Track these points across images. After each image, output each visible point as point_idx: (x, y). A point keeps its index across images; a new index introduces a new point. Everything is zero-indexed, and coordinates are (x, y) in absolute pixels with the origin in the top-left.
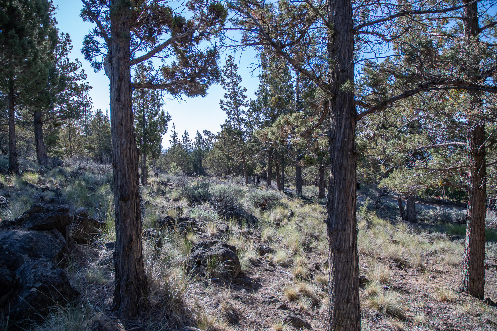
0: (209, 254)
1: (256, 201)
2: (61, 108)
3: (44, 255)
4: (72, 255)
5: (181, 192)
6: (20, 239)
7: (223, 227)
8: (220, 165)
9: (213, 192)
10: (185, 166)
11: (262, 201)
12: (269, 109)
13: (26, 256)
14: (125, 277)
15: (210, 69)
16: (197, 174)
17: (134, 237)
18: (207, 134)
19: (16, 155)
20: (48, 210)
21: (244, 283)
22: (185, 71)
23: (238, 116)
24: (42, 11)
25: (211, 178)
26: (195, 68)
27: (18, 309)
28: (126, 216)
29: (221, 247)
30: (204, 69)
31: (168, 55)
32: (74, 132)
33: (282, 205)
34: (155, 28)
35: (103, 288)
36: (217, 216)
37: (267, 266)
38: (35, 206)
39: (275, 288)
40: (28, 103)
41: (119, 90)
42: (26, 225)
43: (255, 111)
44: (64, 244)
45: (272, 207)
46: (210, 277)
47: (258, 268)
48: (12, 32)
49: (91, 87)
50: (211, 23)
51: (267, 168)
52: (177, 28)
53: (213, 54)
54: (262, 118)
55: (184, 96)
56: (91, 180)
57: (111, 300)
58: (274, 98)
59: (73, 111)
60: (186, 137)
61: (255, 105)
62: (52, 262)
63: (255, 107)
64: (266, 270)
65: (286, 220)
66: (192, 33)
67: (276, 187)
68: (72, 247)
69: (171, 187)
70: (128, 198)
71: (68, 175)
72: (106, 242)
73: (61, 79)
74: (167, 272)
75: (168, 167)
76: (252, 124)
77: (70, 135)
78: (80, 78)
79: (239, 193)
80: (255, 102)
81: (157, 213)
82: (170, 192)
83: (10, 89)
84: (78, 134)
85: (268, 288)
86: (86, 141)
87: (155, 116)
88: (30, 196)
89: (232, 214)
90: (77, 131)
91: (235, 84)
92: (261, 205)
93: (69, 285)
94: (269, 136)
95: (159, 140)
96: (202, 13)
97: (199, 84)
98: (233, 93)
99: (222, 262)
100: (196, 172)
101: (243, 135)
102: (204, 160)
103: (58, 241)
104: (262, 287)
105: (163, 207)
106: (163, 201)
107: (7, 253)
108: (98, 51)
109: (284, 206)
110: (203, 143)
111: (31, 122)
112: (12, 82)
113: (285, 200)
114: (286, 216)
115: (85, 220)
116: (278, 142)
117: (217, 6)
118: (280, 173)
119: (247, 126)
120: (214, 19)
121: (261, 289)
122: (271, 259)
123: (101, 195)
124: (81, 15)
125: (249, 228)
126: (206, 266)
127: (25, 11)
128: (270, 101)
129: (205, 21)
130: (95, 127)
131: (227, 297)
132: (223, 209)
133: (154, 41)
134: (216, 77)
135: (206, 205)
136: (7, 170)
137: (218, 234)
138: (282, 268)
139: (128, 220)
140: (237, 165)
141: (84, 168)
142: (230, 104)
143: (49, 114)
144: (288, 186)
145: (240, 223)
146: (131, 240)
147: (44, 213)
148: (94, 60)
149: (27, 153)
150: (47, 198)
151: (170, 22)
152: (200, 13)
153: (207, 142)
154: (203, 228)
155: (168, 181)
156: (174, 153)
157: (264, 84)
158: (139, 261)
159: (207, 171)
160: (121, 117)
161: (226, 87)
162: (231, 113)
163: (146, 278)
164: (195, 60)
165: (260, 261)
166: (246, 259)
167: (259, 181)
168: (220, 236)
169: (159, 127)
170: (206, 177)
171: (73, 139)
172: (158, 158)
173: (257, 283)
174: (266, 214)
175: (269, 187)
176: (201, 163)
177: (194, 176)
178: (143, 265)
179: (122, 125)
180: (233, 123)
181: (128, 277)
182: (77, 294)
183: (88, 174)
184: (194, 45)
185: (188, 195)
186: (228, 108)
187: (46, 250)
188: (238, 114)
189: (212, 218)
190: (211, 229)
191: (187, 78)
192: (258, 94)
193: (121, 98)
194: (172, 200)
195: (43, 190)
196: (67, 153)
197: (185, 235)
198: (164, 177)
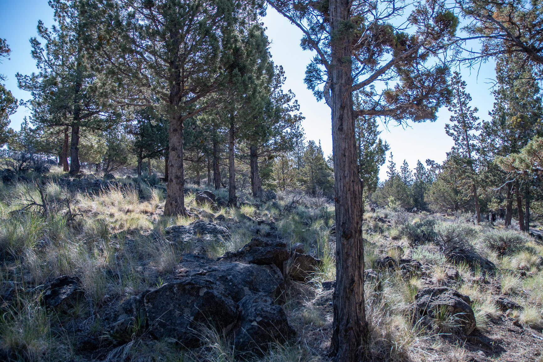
0: (437, 303)
1: (492, 243)
2: (275, 140)
3: (263, 289)
4: (289, 292)
5: (401, 230)
6: (242, 271)
7: (452, 272)
8: (445, 199)
9: (439, 231)
10: (405, 201)
11: (500, 244)
12: (508, 131)
13: (246, 289)
14: (344, 321)
15: (439, 89)
16: (418, 210)
17: (356, 279)
18: (430, 163)
19: (235, 188)
20: (267, 245)
21: (481, 343)
22: (410, 93)
23: (468, 142)
24: (261, 47)
25: (435, 214)
26: (422, 90)
27: (241, 340)
28: (348, 255)
29: (451, 296)
30: (431, 90)
31: (392, 77)
32: (287, 164)
33: (528, 249)
34: (375, 49)
35: (320, 330)
36: (444, 259)
37: (511, 326)
38: (255, 240)
39: (524, 356)
40: (246, 136)
41: (341, 118)
42: (246, 258)
43: (489, 134)
44: (282, 279)
45: (513, 251)
46: (438, 331)
47: (499, 327)
48: (236, 70)
49: (304, 118)
50: (439, 35)
51: (505, 203)
52: (399, 46)
53: (442, 71)
54: (498, 143)
55: (410, 121)
56: (304, 214)
57: (328, 344)
58: (514, 118)
59: (286, 143)
60: (405, 169)
61: (489, 128)
62: (270, 297)
63: (488, 130)
64: (510, 330)
65: (534, 270)
66: (418, 50)
67: (518, 227)
68: (289, 284)
69: (389, 224)
70: (351, 235)
71: (282, 209)
72: (323, 281)
73: (276, 111)
74: (388, 319)
75: (384, 201)
76: (486, 151)
77: (283, 167)
78: (294, 109)
79: (470, 233)
80: (488, 124)
81: (375, 253)
82: (388, 229)
83: (231, 124)
84: (291, 166)
85: (514, 354)
86: (299, 173)
87: (372, 145)
88: (247, 228)
89: (463, 257)
90: (290, 163)
91: (464, 104)
92: (499, 248)
93: (287, 323)
94: (517, 164)
95: (376, 171)
96: (428, 26)
97: (426, 106)
98: (460, 115)
99: (452, 315)
100: (417, 206)
101: (474, 164)
102: (426, 193)
103: (276, 276)
104: (505, 351)
105: (382, 246)
106: (381, 240)
107: (230, 284)
108: (320, 79)
109: (531, 251)
110: (425, 174)
111: (248, 155)
112: (232, 118)
113: (531, 243)
114: (534, 264)
115: (302, 256)
116: (529, 171)
117: (445, 15)
118: (523, 209)
119: (479, 153)
120: (442, 30)
121: (504, 355)
122: (516, 317)
123: (316, 230)
124: (301, 45)
125: (484, 275)
126: (433, 317)
127: (247, 50)
128: (509, 121)
129: (432, 34)
130: (307, 158)
131: (461, 358)
132: (451, 251)
133: (375, 63)
134: (446, 97)
135: (431, 246)
136: (227, 203)
137: (446, 281)
138: (534, 331)
139: (351, 259)
140: (466, 200)
141: (297, 202)
142: (457, 128)
143: (264, 147)
144: (535, 226)
145: (473, 268)
146: (353, 281)
147: (263, 247)
148: (316, 89)
149: (244, 186)
150: (263, 232)
151: (392, 41)
152: (425, 26)
153: (430, 173)
154: (428, 272)
155: (386, 217)
156: (392, 185)
157: (501, 102)
158: (360, 305)
159: (430, 206)
160: (343, 148)
161: (452, 109)
162: (458, 139)
163: (367, 324)
164: (422, 80)
165: (501, 319)
166: (482, 313)
167: (494, 219)
168: (449, 282)
169: (376, 157)
170: (428, 213)
171: (286, 171)
172: (374, 191)
173: (498, 346)
174: (506, 259)
175: (509, 227)
176: (422, 197)
177: (414, 212)
178: (364, 311)
179: (345, 156)
180: (461, 150)
181: (348, 322)
182: (294, 333)
183: (301, 208)
184: (419, 63)
185: (409, 233)
186: (455, 133)
187: (265, 285)
188: (467, 140)
189: (438, 262)
190: (438, 274)
191: (413, 101)
192: (494, 114)
193: (344, 127)
194: (390, 238)
195: (260, 223)
196: (280, 186)
197: (408, 279)
198: (381, 213)
